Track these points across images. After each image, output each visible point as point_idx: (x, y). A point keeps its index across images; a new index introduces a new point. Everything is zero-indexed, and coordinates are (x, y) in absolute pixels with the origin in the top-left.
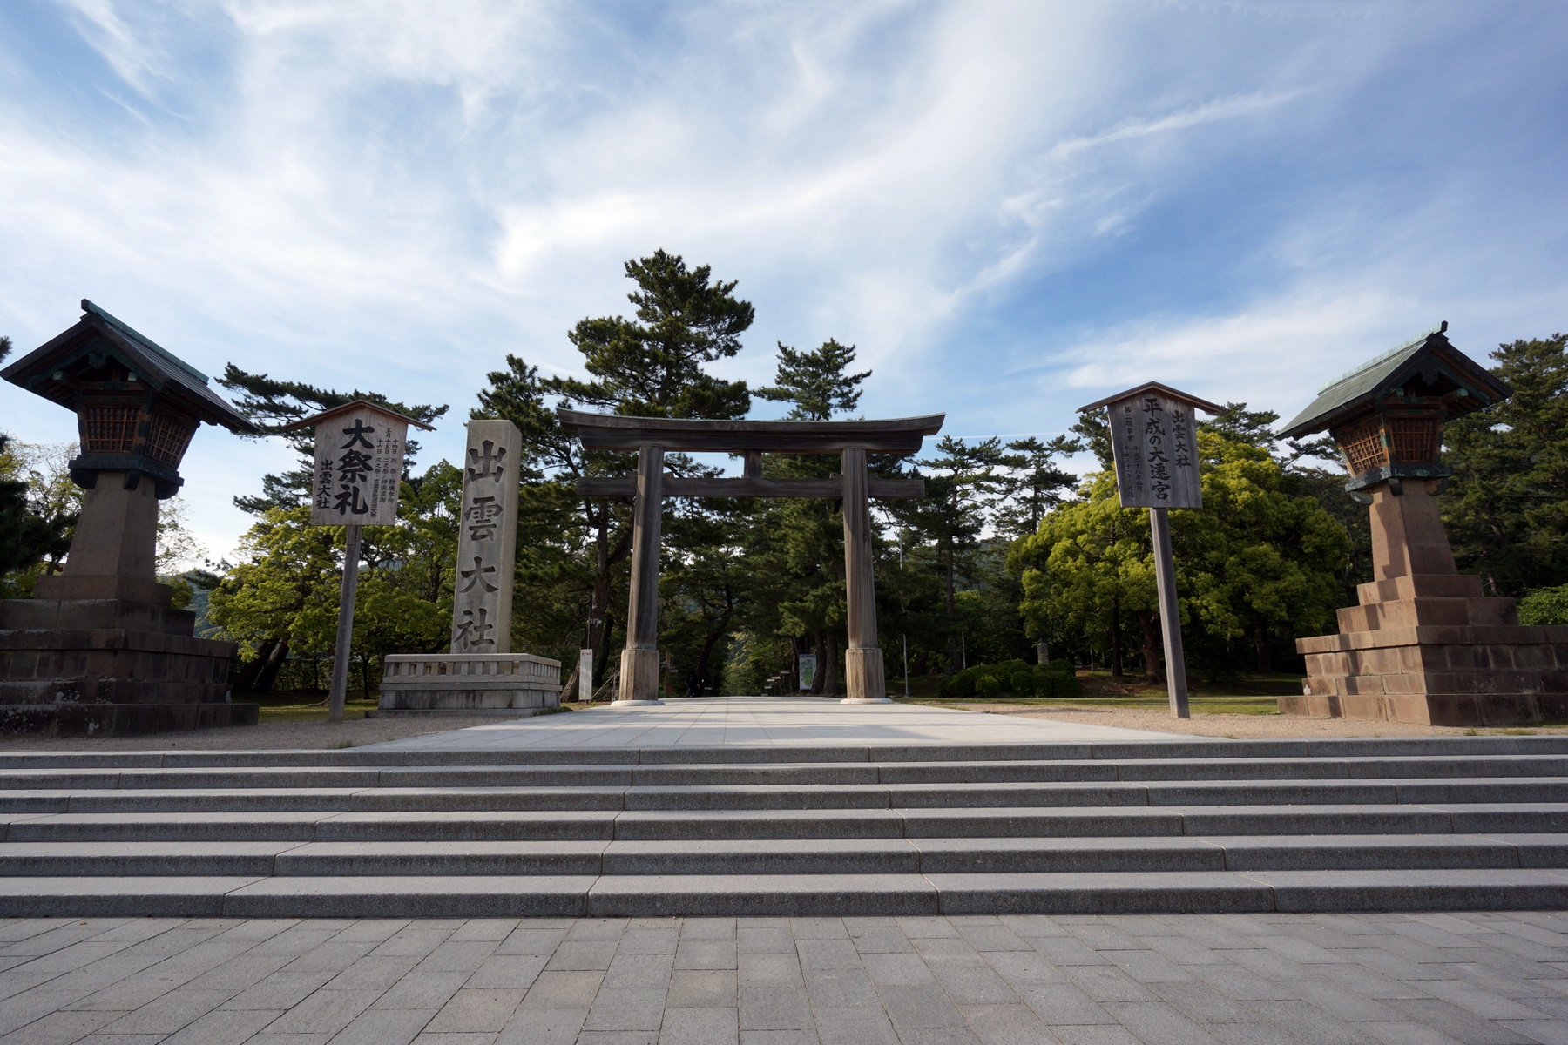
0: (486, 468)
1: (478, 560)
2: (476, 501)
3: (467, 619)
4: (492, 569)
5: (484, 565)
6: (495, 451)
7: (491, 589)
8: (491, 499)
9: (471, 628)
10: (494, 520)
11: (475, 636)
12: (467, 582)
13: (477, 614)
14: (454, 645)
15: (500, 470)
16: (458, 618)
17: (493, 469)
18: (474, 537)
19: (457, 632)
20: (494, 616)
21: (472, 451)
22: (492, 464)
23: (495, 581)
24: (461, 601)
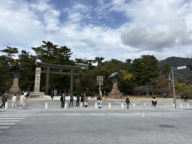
1: (37, 83)
2: (37, 76)
6: (39, 71)
7: (39, 85)
8: (39, 76)
10: (39, 78)
11: (37, 90)
13: (37, 88)
14: (35, 91)
16: (35, 88)
18: (37, 80)
19: (35, 90)
20: (39, 88)
21: (37, 71)
22: (39, 73)
23: (39, 84)
24: (35, 86)
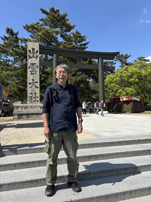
0: (33, 55)
1: (33, 80)
2: (31, 64)
3: (31, 95)
4: (37, 82)
5: (35, 81)
6: (35, 51)
7: (37, 87)
8: (35, 64)
9: (32, 97)
10: (36, 69)
11: (34, 99)
12: (30, 86)
13: (34, 94)
14: (28, 102)
15: (37, 56)
16: (29, 95)
17: (35, 56)
18: (31, 74)
19: (29, 99)
20: (38, 95)
21: (30, 51)
22: (35, 55)
23: (38, 85)
24: (29, 90)
